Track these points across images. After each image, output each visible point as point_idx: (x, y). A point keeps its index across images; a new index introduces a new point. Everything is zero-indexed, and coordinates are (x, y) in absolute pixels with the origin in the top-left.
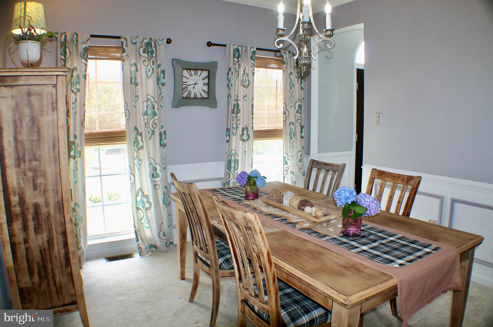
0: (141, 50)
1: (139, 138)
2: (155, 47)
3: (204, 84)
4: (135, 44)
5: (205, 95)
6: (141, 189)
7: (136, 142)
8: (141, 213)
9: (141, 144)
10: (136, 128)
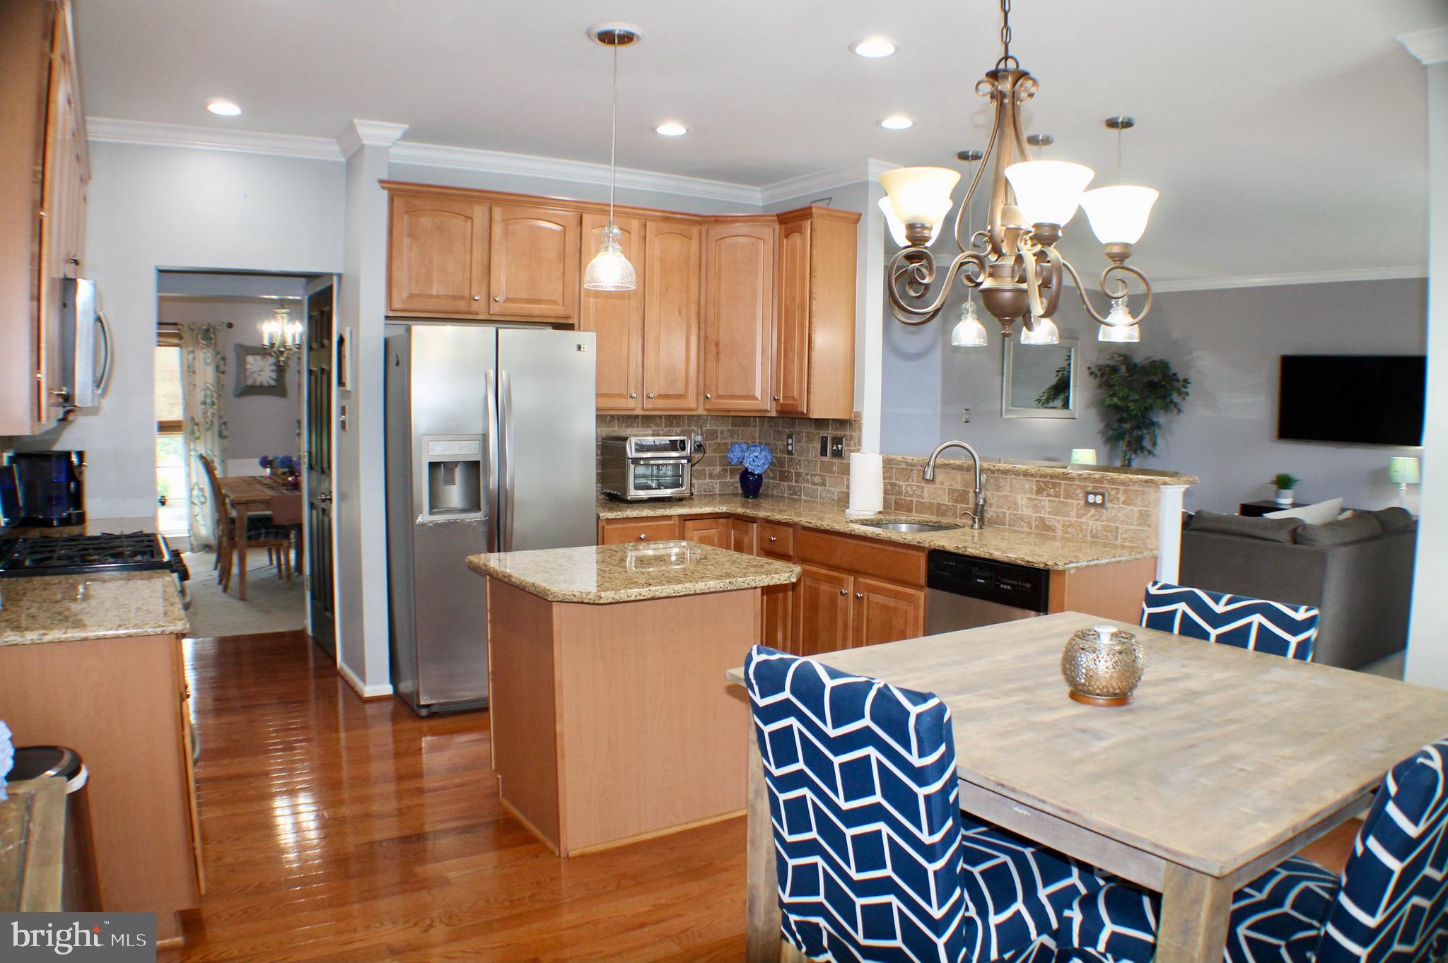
0: (200, 336)
1: (196, 428)
2: (214, 334)
3: (273, 371)
4: (192, 330)
5: (273, 383)
6: (197, 484)
7: (193, 432)
8: (197, 509)
9: (198, 434)
10: (193, 419)
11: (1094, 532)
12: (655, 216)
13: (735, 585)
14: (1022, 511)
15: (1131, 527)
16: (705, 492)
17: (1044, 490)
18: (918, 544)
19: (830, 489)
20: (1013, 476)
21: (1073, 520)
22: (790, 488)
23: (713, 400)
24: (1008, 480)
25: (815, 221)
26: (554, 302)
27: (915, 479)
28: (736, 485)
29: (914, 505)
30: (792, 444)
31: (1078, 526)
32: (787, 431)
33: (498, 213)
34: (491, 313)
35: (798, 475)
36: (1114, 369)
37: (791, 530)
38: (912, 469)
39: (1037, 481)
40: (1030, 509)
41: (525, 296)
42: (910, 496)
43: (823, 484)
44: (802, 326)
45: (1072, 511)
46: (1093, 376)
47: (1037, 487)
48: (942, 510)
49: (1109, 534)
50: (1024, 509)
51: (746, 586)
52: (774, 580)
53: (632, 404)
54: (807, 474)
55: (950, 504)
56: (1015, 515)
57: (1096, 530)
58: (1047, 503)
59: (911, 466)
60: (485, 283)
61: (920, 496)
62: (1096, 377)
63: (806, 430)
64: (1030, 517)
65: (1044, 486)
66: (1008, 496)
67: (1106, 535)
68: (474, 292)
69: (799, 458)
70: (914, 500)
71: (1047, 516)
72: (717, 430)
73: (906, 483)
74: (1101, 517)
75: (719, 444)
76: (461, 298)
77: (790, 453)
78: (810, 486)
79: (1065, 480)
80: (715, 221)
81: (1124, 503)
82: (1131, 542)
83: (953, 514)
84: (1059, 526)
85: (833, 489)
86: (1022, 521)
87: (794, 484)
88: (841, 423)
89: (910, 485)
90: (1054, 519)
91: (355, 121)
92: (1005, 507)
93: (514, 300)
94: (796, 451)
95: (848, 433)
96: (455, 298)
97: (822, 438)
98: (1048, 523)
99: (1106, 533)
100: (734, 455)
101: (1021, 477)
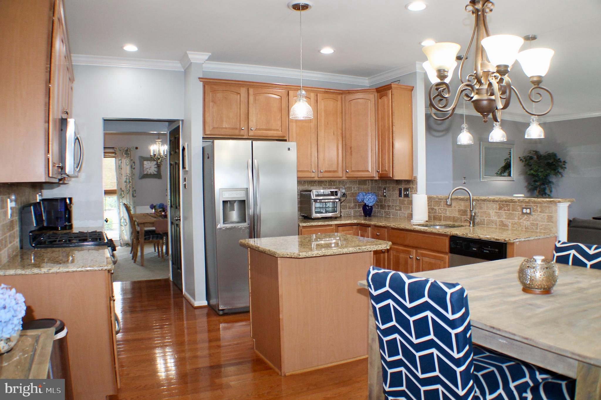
0: (124, 153)
1: (122, 193)
2: (130, 152)
3: (155, 168)
4: (120, 150)
5: (155, 173)
6: (123, 217)
7: (121, 194)
8: (123, 228)
9: (123, 195)
10: (121, 189)
11: (527, 226)
12: (321, 91)
13: (361, 250)
14: (492, 218)
15: (544, 223)
16: (347, 215)
17: (502, 208)
18: (445, 233)
19: (403, 212)
20: (488, 202)
21: (516, 221)
22: (385, 212)
23: (350, 173)
24: (485, 204)
25: (393, 90)
26: (277, 130)
27: (442, 206)
28: (361, 212)
29: (442, 218)
30: (386, 192)
31: (519, 224)
32: (384, 186)
33: (251, 91)
34: (249, 135)
35: (389, 206)
36: (531, 158)
37: (386, 230)
38: (441, 201)
39: (499, 204)
40: (496, 217)
41: (264, 128)
42: (441, 213)
43: (400, 210)
44: (389, 138)
45: (516, 217)
46: (521, 161)
47: (499, 207)
48: (455, 219)
49: (534, 227)
50: (493, 217)
51: (366, 250)
52: (379, 247)
53: (313, 175)
54: (393, 206)
55: (459, 216)
56: (489, 220)
57: (528, 226)
58: (504, 214)
59: (441, 199)
60: (246, 123)
61: (445, 213)
62: (523, 161)
63: (392, 186)
64: (497, 221)
65: (502, 206)
66: (486, 211)
67: (532, 228)
68: (241, 126)
69: (389, 198)
70: (442, 215)
71: (504, 220)
72: (352, 187)
73: (438, 208)
74: (529, 219)
75: (353, 193)
76: (236, 129)
77: (385, 196)
78: (394, 211)
79: (512, 203)
80: (348, 92)
81: (540, 212)
82: (544, 230)
83: (460, 221)
84: (510, 224)
85: (405, 212)
86: (493, 223)
87: (387, 210)
88: (408, 182)
89: (440, 208)
90: (508, 221)
91: (188, 52)
92: (485, 217)
93: (259, 129)
94: (387, 195)
95: (411, 186)
96: (233, 129)
97: (399, 189)
98: (504, 223)
99: (532, 227)
100: (359, 198)
101: (491, 202)
